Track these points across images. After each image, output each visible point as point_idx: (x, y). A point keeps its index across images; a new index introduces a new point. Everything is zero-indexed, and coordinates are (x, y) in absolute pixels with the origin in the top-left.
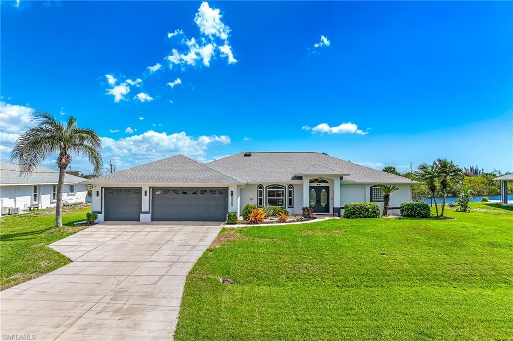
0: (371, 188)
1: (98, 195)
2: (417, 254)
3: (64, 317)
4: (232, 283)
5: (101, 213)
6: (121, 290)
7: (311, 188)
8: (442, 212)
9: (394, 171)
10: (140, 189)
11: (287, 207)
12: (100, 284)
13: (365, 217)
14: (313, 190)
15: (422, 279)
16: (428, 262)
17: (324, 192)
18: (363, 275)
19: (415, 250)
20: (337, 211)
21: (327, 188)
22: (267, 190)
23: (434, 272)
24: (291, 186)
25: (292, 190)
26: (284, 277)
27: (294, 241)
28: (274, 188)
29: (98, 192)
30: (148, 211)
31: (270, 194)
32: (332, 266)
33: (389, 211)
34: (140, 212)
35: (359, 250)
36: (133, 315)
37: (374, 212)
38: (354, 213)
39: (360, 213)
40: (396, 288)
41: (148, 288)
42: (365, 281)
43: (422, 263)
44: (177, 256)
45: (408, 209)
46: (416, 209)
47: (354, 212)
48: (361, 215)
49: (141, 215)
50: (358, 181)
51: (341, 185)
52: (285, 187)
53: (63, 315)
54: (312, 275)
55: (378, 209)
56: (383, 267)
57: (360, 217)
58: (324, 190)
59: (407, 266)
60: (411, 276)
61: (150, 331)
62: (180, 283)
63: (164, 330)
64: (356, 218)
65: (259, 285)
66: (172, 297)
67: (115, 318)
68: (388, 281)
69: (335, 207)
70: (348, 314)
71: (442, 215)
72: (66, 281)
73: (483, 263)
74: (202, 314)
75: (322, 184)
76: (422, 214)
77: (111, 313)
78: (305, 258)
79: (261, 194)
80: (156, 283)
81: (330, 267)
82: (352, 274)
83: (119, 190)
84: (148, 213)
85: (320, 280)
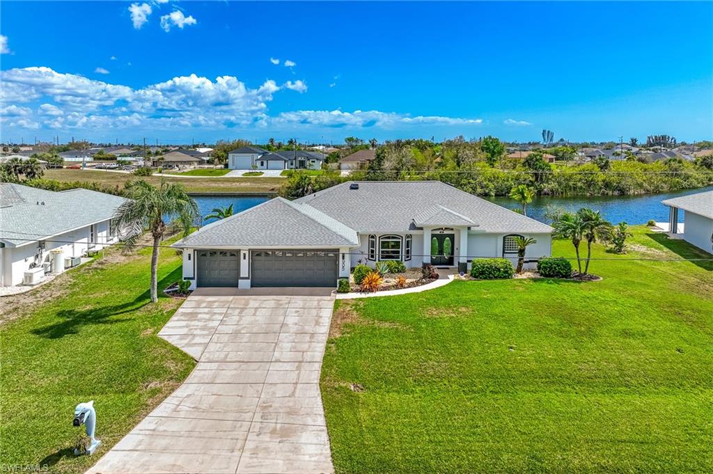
0: (504, 238)
1: (190, 259)
2: (546, 348)
3: (232, 439)
4: (362, 389)
5: (193, 278)
6: (265, 405)
7: (433, 236)
8: (586, 270)
9: (541, 159)
10: (239, 251)
11: (403, 260)
12: (241, 396)
13: (496, 278)
14: (435, 238)
15: (546, 382)
16: (556, 360)
17: (448, 240)
18: (489, 377)
19: (545, 343)
20: (463, 269)
21: (452, 237)
22: (381, 240)
23: (560, 373)
24: (408, 236)
25: (410, 239)
26: (411, 380)
27: (417, 328)
28: (389, 238)
29: (190, 255)
30: (247, 276)
31: (384, 245)
32: (458, 364)
33: (525, 266)
34: (238, 277)
35: (487, 342)
36: (288, 436)
37: (506, 272)
38: (482, 273)
39: (490, 273)
40: (521, 394)
41: (288, 401)
42: (491, 385)
43: (550, 360)
44: (300, 351)
45: (545, 268)
46: (555, 268)
47: (482, 271)
48: (491, 276)
49: (240, 281)
50: (488, 230)
51: (469, 235)
52: (402, 237)
53: (229, 437)
54: (439, 377)
55: (511, 269)
56: (510, 367)
57: (491, 278)
58: (447, 238)
59: (534, 365)
60: (536, 378)
61: (311, 456)
62: (316, 395)
63: (321, 454)
64: (485, 278)
65: (388, 392)
66: (315, 414)
67: (275, 440)
68: (513, 386)
69: (461, 262)
70: (474, 434)
71: (585, 274)
72: (208, 392)
73: (610, 360)
74: (348, 435)
75: (445, 232)
76: (561, 274)
77: (269, 435)
78: (430, 354)
79: (373, 244)
80: (293, 394)
81: (457, 366)
82: (478, 376)
83: (213, 253)
84: (248, 278)
85: (447, 383)
